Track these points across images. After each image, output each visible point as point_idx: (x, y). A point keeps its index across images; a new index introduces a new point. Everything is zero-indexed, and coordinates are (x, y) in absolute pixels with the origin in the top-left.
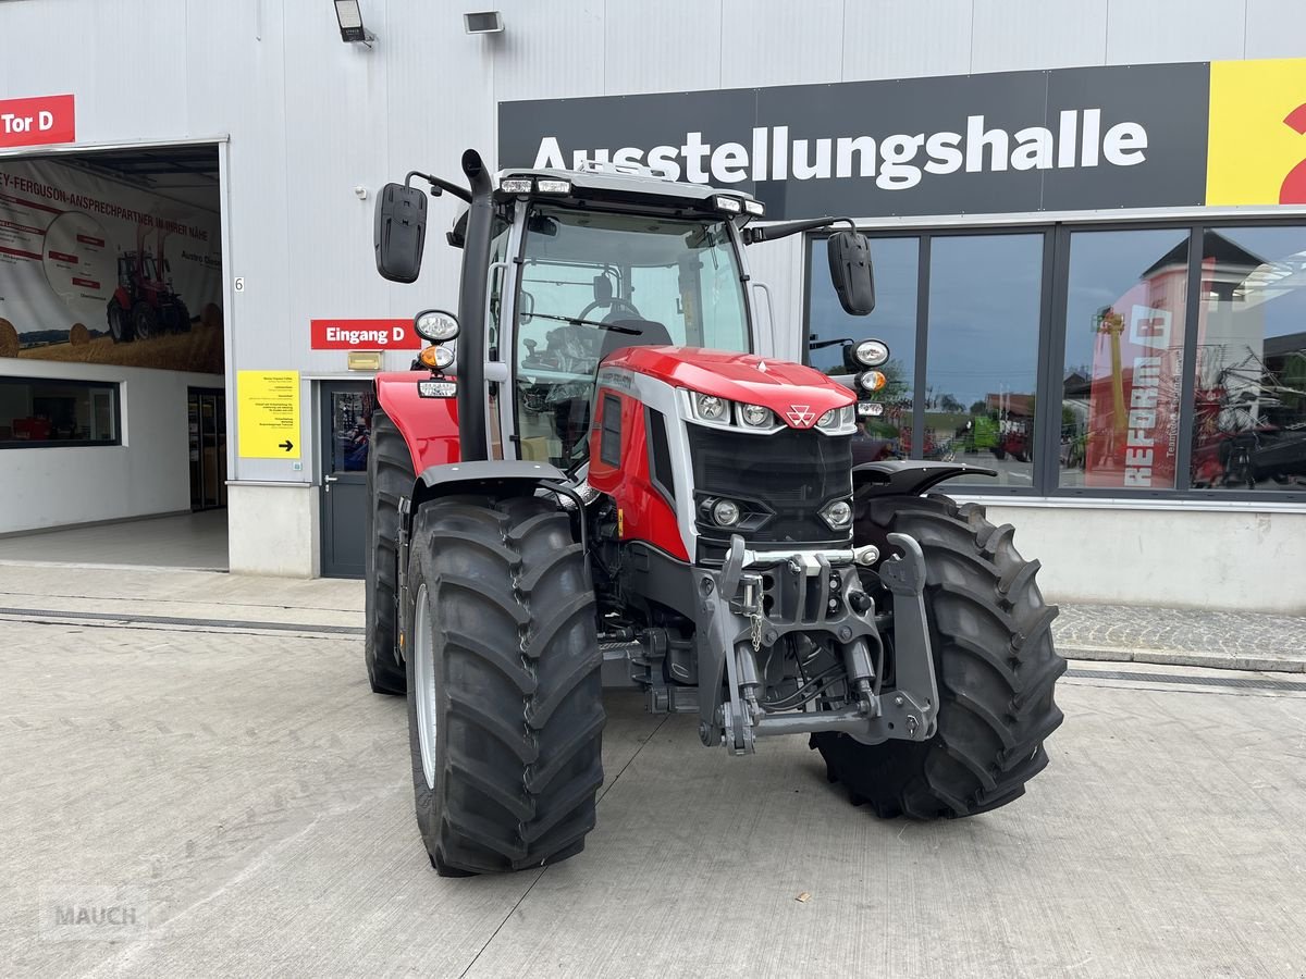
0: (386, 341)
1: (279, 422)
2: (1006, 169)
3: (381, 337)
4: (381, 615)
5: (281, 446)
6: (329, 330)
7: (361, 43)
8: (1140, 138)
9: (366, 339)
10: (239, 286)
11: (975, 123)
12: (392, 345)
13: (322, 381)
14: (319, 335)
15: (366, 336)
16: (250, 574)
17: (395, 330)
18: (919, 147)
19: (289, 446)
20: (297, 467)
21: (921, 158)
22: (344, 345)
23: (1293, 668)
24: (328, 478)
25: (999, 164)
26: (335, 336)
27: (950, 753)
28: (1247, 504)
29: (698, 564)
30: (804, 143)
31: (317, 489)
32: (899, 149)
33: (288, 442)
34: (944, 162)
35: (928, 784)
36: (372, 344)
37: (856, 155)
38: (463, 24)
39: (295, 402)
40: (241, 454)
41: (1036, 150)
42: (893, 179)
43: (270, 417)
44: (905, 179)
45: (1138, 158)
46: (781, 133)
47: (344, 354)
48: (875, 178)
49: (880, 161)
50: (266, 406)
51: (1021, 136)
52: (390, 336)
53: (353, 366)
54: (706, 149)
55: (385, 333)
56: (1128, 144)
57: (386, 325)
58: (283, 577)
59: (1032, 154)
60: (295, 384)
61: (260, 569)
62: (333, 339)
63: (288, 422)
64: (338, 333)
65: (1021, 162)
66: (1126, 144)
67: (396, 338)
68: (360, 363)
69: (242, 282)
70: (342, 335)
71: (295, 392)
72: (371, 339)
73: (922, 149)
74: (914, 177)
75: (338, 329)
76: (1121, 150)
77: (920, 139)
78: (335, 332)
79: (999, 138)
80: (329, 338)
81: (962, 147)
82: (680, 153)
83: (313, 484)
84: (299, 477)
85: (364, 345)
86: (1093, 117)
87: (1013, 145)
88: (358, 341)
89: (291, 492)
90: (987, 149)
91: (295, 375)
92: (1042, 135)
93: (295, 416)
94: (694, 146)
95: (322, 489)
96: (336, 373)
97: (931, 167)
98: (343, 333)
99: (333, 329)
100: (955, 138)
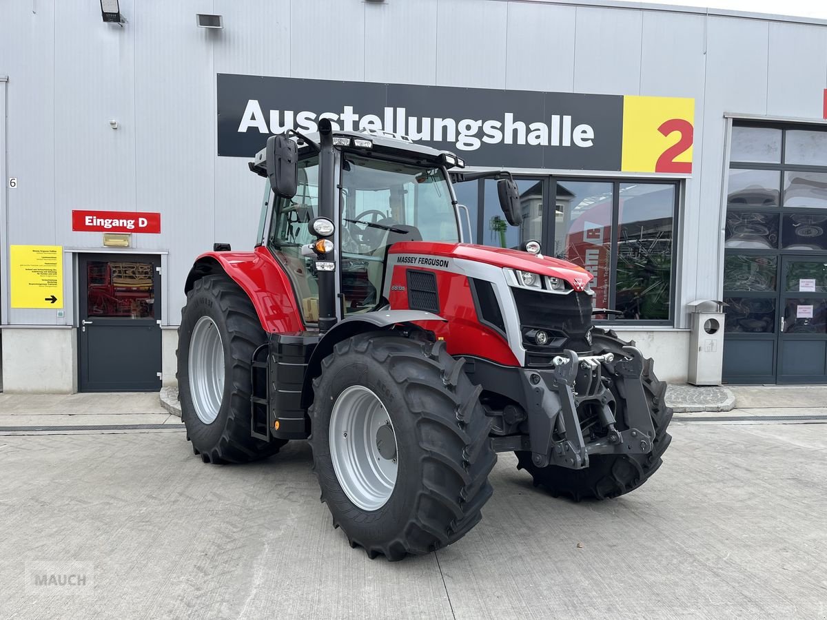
0: (133, 227)
1: (46, 282)
2: (524, 143)
3: (130, 224)
4: (236, 411)
5: (46, 299)
6: (87, 218)
7: (116, 24)
8: (590, 134)
9: (117, 225)
10: (13, 184)
11: (509, 117)
12: (137, 229)
13: (80, 254)
14: (78, 221)
15: (116, 223)
16: (21, 393)
17: (141, 220)
18: (479, 127)
19: (54, 299)
20: (60, 314)
21: (480, 134)
22: (100, 229)
23: (681, 410)
24: (84, 322)
25: (521, 141)
26: (92, 222)
27: (630, 461)
28: (641, 327)
29: (526, 367)
30: (415, 119)
31: (76, 329)
32: (468, 128)
33: (53, 296)
34: (493, 137)
35: (615, 480)
36: (123, 229)
37: (445, 129)
38: (195, 21)
39: (59, 268)
40: (14, 305)
41: (539, 135)
42: (465, 144)
43: (38, 278)
44: (472, 145)
45: (589, 144)
46: (401, 112)
47: (100, 235)
48: (455, 143)
49: (458, 133)
50: (35, 271)
51: (532, 126)
52: (136, 224)
53: (107, 243)
54: (356, 117)
55: (133, 222)
56: (585, 136)
57: (134, 216)
58: (48, 394)
59: (538, 137)
60: (59, 255)
61: (29, 389)
62: (91, 224)
63: (53, 283)
64: (95, 221)
65: (533, 141)
66: (583, 136)
67: (141, 225)
68: (112, 242)
69: (15, 181)
70: (98, 222)
71: (59, 261)
72: (121, 225)
73: (481, 128)
74: (477, 144)
75: (95, 217)
76: (582, 139)
77: (480, 123)
78: (92, 220)
79: (521, 126)
80: (87, 224)
81: (502, 129)
82: (339, 118)
83: (74, 326)
84: (62, 321)
85: (114, 229)
86: (567, 119)
87: (528, 131)
88: (110, 226)
89: (55, 333)
90: (515, 132)
91: (59, 249)
92: (542, 126)
93: (59, 278)
94: (349, 115)
95: (79, 330)
96: (93, 248)
97: (486, 139)
98: (99, 220)
99: (91, 217)
100: (498, 124)
